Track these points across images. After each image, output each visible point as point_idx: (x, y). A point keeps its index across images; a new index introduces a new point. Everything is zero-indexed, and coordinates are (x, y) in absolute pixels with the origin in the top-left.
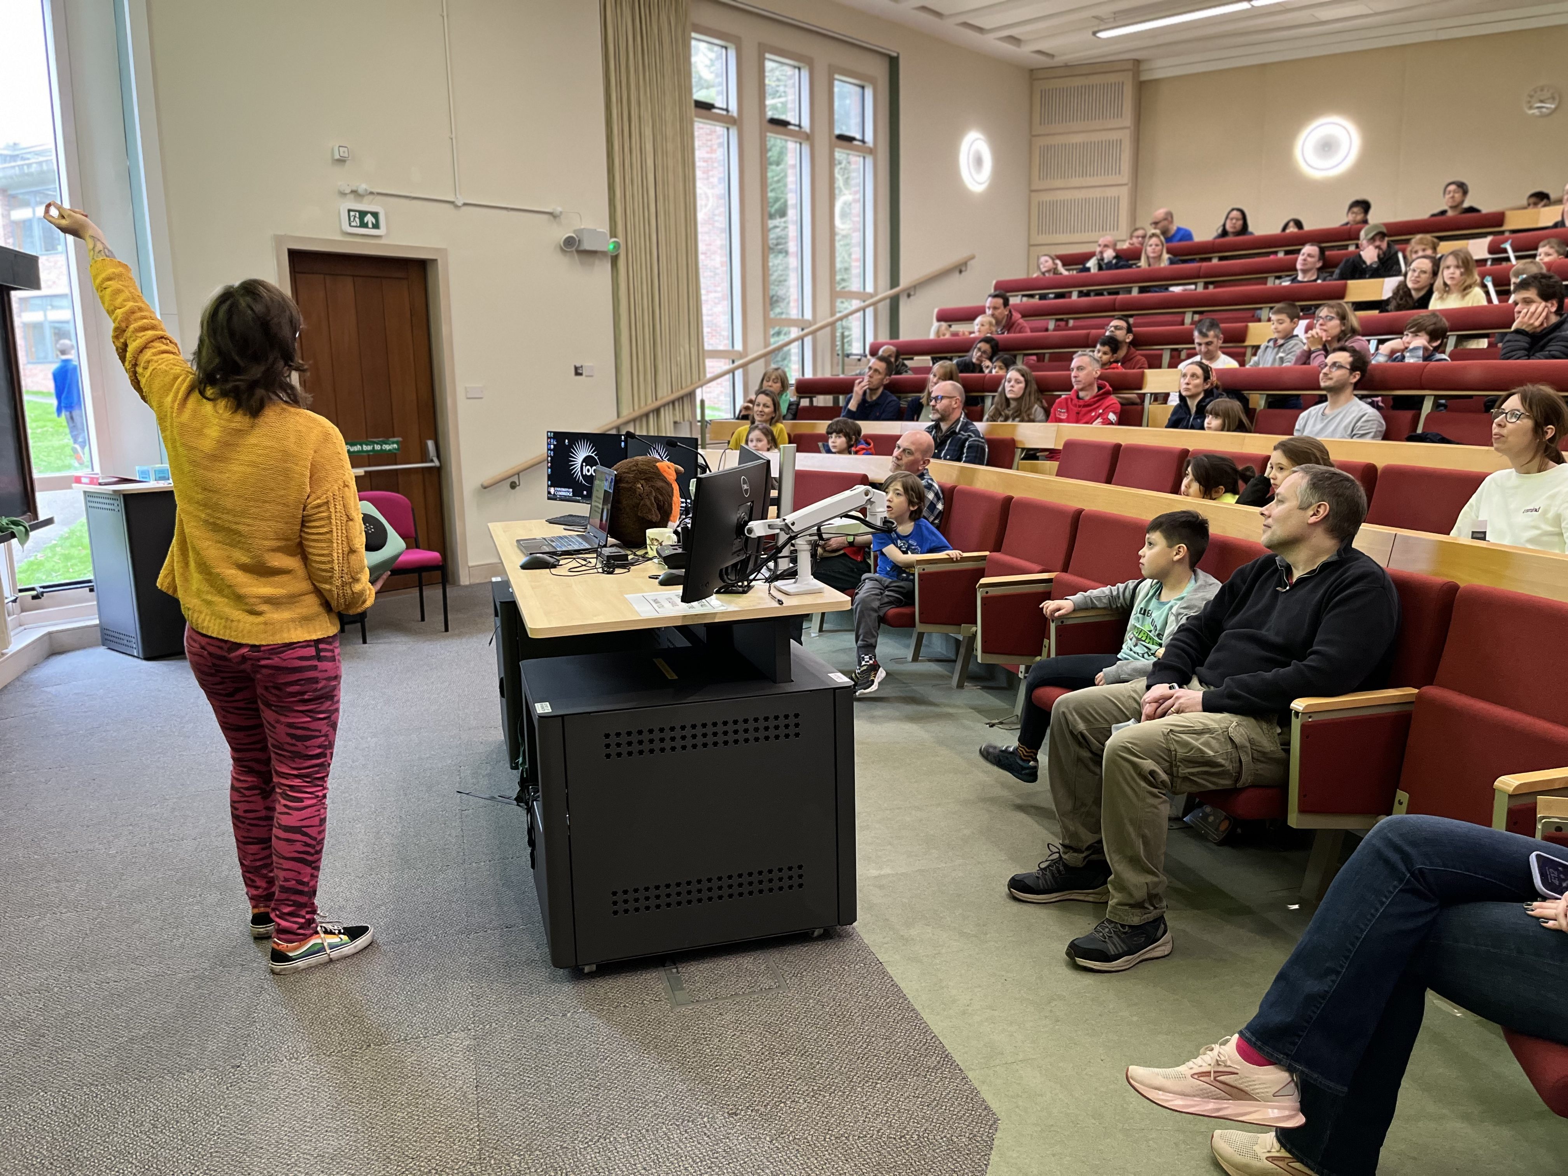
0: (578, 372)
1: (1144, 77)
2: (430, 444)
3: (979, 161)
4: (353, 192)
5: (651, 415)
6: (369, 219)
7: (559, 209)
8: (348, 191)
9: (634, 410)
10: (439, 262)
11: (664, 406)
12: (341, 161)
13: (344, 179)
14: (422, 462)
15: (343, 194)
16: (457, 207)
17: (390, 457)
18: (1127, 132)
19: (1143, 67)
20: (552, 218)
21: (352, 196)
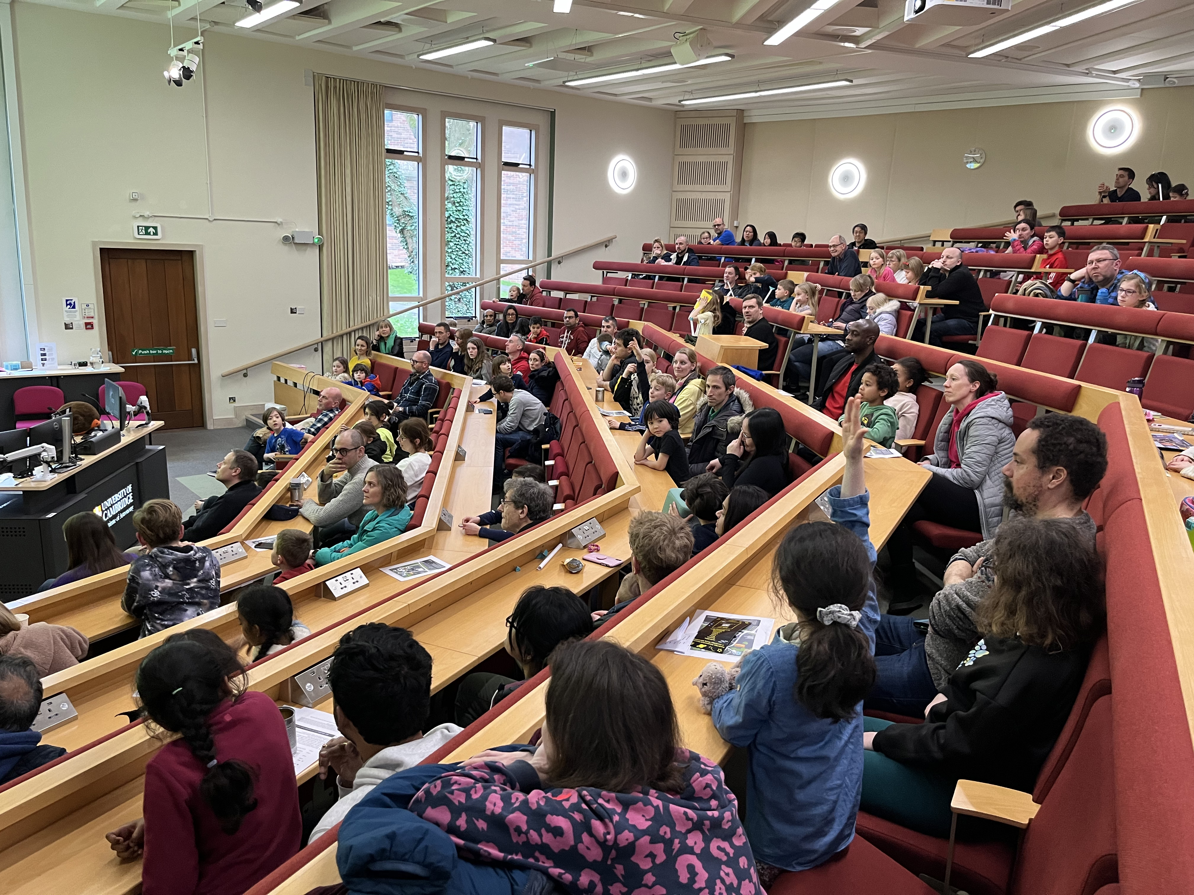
0: (293, 311)
1: (745, 122)
2: (194, 351)
3: (624, 174)
4: (141, 216)
5: (345, 337)
6: (151, 230)
7: (279, 220)
8: (138, 216)
9: (333, 333)
10: (197, 252)
11: (355, 331)
12: (135, 200)
13: (137, 209)
14: (189, 360)
15: (135, 217)
16: (210, 221)
17: (168, 358)
18: (732, 156)
19: (745, 114)
20: (276, 225)
21: (141, 218)
